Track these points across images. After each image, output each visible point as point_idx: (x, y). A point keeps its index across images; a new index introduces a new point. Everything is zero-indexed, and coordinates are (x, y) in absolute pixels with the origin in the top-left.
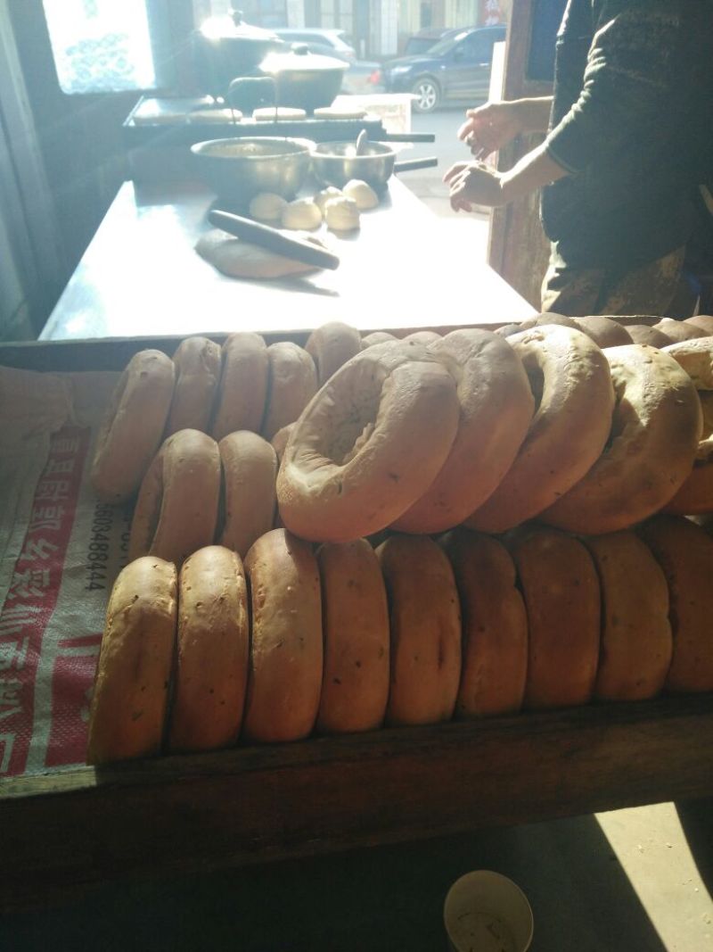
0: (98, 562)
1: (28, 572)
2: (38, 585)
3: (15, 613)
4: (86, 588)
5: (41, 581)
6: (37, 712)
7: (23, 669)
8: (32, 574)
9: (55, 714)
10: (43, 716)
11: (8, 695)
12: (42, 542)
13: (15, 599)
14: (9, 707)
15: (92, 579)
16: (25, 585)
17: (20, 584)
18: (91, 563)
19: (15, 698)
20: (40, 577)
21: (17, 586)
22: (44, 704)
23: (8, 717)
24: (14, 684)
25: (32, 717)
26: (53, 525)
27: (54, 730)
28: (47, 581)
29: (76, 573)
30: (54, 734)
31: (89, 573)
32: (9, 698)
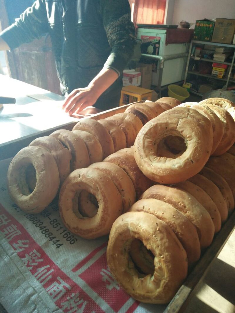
0: (50, 237)
1: (27, 255)
2: (36, 257)
3: (40, 273)
4: (57, 248)
5: (36, 256)
6: (93, 299)
7: (72, 288)
8: (29, 255)
9: (100, 294)
10: (96, 298)
11: (76, 301)
12: (19, 241)
13: (33, 268)
14: (81, 304)
15: (55, 243)
16: (31, 261)
17: (29, 262)
18: (49, 239)
19: (80, 300)
20: (34, 255)
21: (28, 263)
22: (93, 294)
23: (85, 308)
24: (74, 296)
25: (94, 302)
26: (17, 233)
27: (105, 300)
28: (39, 255)
29: (46, 245)
30: (107, 301)
31: (51, 242)
32: (78, 302)
